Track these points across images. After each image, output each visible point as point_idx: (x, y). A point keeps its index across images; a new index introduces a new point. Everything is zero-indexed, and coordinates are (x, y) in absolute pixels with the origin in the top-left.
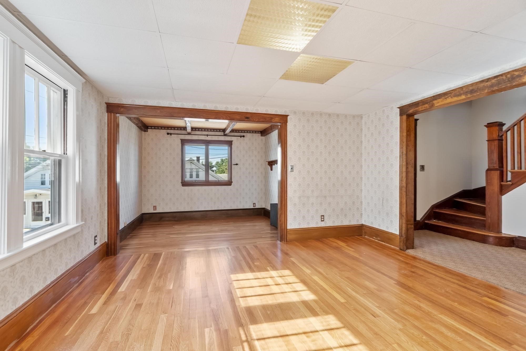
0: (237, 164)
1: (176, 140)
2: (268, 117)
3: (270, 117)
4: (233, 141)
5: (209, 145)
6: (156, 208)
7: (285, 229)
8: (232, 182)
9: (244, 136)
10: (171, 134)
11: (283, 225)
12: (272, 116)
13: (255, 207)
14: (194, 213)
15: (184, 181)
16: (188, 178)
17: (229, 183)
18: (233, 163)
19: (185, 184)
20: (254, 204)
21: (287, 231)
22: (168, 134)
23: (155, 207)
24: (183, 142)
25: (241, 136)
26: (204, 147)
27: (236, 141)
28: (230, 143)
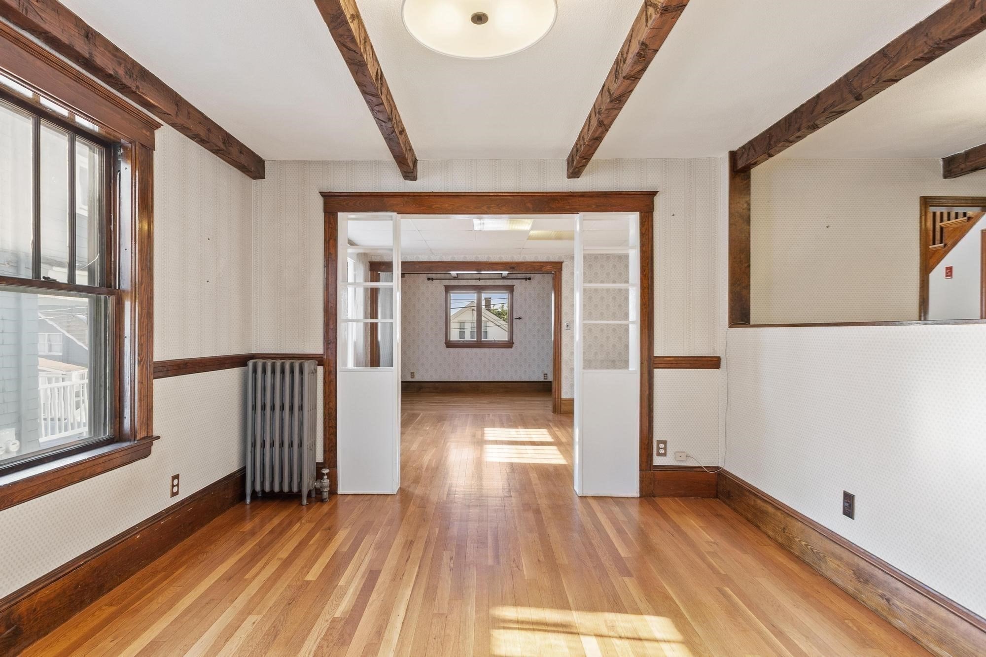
0: (520, 318)
1: (438, 287)
2: (538, 266)
3: (541, 265)
4: (514, 286)
5: (481, 293)
6: (414, 375)
7: (558, 398)
8: (513, 343)
9: (530, 279)
10: (432, 279)
11: (557, 394)
12: (542, 264)
13: (546, 379)
14: (462, 384)
15: (449, 341)
16: (454, 336)
17: (509, 344)
18: (515, 316)
19: (449, 344)
20: (545, 374)
21: (561, 401)
22: (429, 279)
23: (412, 375)
24: (448, 289)
25: (526, 279)
26: (476, 295)
27: (520, 286)
28: (511, 289)
